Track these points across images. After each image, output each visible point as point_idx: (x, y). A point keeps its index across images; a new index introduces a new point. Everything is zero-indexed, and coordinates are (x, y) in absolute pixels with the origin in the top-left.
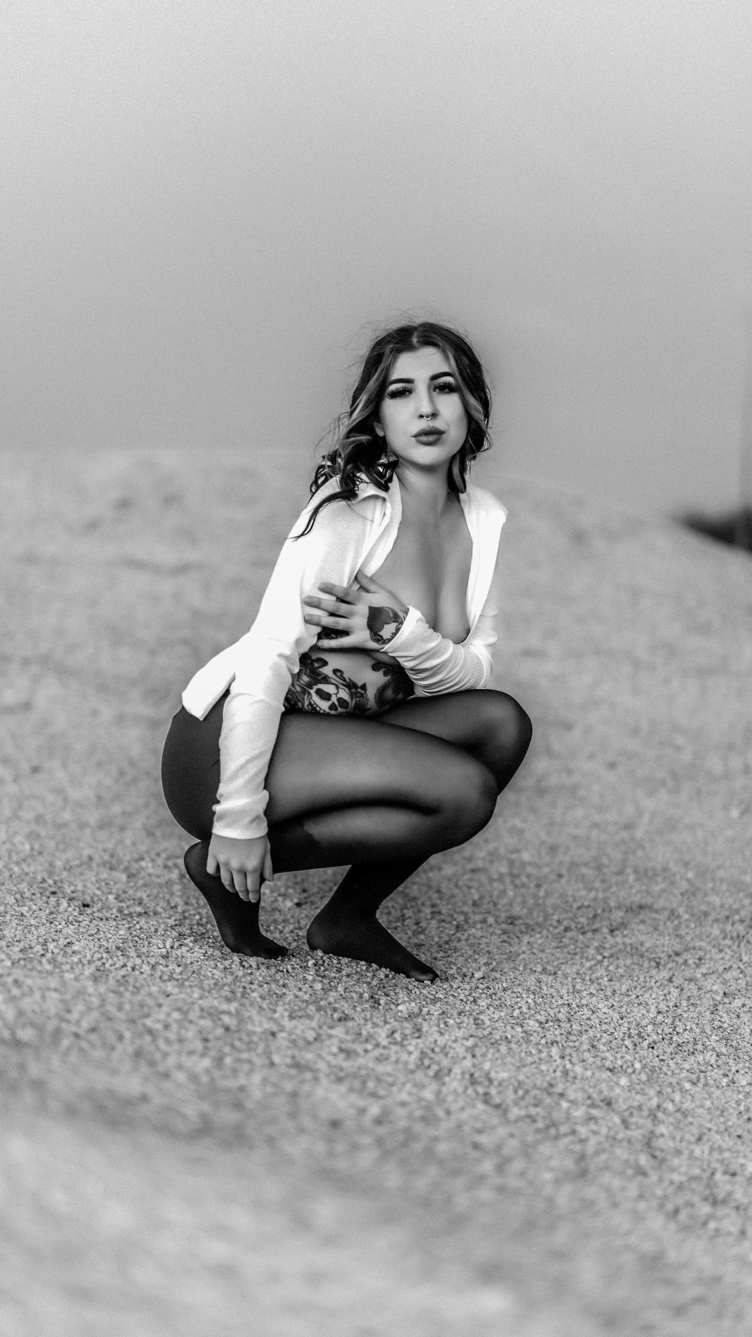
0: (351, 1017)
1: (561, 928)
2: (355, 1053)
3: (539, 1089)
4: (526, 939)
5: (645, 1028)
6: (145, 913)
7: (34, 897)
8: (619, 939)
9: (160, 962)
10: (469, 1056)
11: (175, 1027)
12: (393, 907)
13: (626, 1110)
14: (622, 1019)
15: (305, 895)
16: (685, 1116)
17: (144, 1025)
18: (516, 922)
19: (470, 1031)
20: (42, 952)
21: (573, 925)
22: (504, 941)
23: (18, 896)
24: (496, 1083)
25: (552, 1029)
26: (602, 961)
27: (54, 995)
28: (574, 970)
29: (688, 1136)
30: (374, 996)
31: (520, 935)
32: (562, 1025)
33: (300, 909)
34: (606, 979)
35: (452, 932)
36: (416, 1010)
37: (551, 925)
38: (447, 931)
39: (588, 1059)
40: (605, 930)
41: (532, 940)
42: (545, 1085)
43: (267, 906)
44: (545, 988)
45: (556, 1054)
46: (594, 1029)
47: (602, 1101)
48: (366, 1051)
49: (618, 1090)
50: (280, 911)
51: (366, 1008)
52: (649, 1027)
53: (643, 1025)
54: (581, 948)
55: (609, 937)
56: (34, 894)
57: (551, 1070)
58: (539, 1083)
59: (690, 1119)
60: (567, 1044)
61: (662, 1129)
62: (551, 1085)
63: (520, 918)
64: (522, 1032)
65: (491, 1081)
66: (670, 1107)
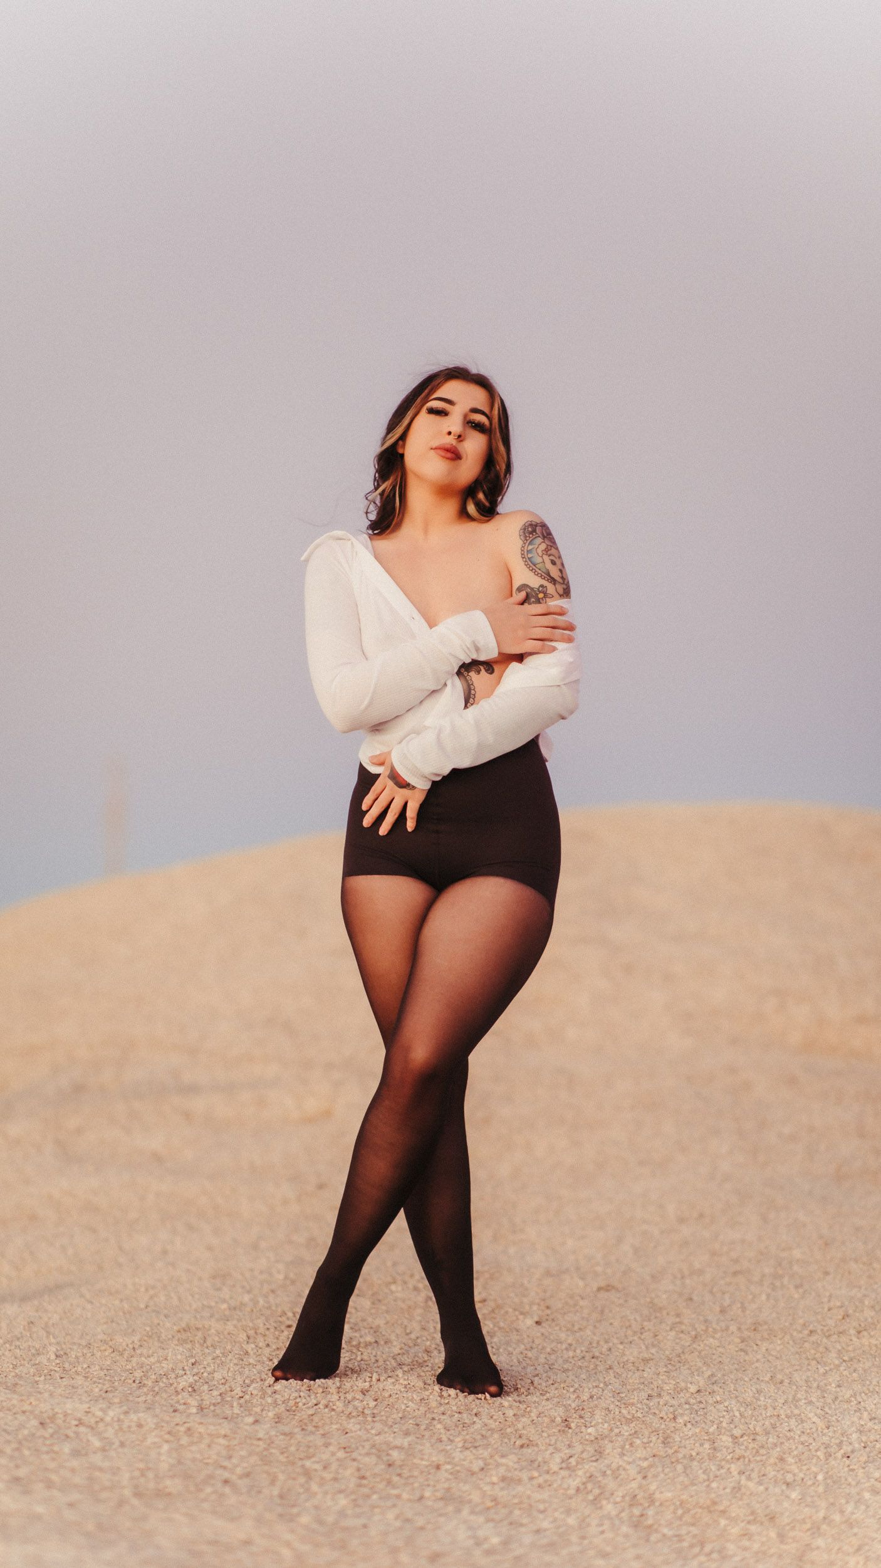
0: (534, 1443)
1: (806, 1332)
2: (520, 1481)
3: (701, 1507)
4: (765, 1345)
5: (851, 1437)
6: (376, 1342)
7: (267, 1333)
8: (865, 1341)
9: (358, 1397)
10: (639, 1477)
11: (334, 1467)
12: (635, 1319)
13: (788, 1524)
14: (828, 1428)
15: (548, 1312)
16: (851, 1526)
17: (303, 1466)
18: (760, 1328)
19: (654, 1451)
20: (241, 1394)
21: (819, 1328)
22: (741, 1350)
23: (251, 1333)
24: (657, 1504)
25: (745, 1443)
26: (839, 1366)
27: (222, 1441)
28: (804, 1377)
29: (845, 1548)
30: (568, 1419)
31: (759, 1343)
32: (758, 1438)
33: (539, 1327)
34: (833, 1385)
35: (688, 1344)
36: (606, 1432)
37: (796, 1330)
38: (682, 1343)
39: (769, 1473)
40: (852, 1332)
41: (771, 1346)
42: (708, 1502)
43: (505, 1327)
44: (762, 1399)
45: (735, 1470)
46: (791, 1441)
47: (766, 1516)
48: (532, 1478)
49: (786, 1504)
50: (517, 1331)
51: (554, 1432)
52: (853, 1436)
53: (849, 1433)
54: (821, 1353)
55: (855, 1339)
56: (268, 1329)
57: (721, 1487)
58: (702, 1501)
59: (855, 1530)
60: (755, 1458)
61: (820, 1542)
62: (714, 1503)
63: (766, 1323)
64: (709, 1449)
65: (652, 1501)
66: (837, 1518)
